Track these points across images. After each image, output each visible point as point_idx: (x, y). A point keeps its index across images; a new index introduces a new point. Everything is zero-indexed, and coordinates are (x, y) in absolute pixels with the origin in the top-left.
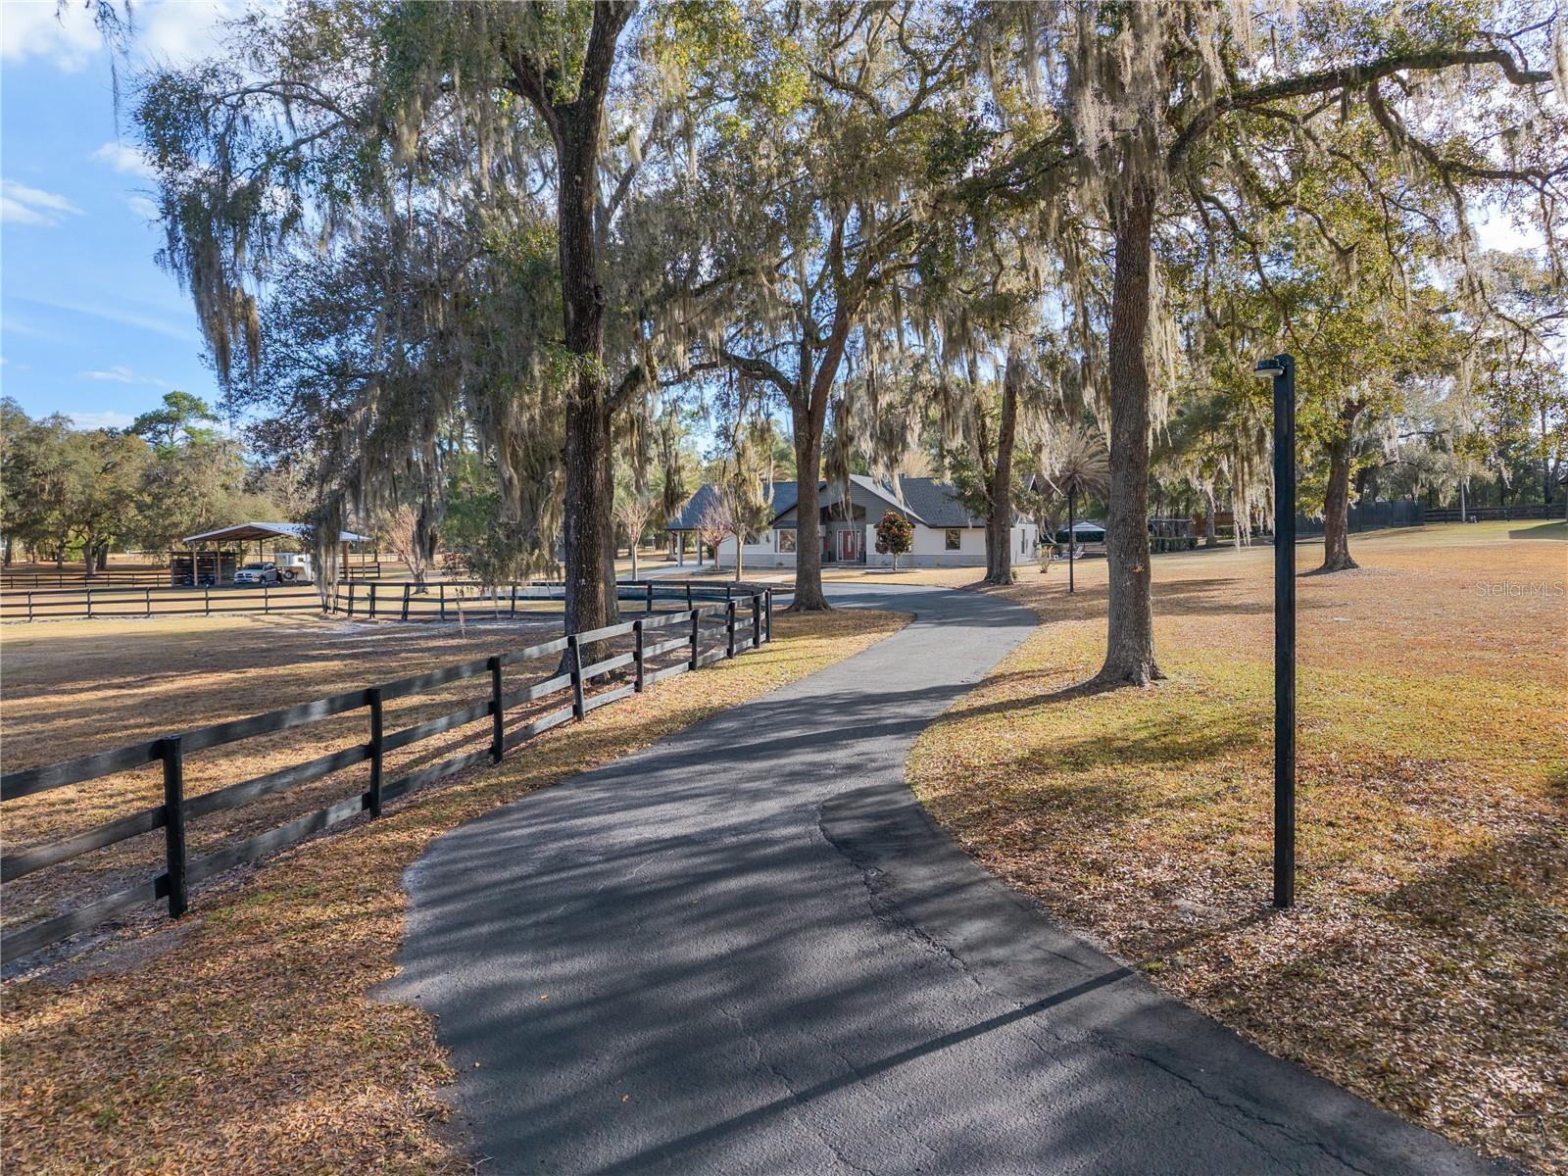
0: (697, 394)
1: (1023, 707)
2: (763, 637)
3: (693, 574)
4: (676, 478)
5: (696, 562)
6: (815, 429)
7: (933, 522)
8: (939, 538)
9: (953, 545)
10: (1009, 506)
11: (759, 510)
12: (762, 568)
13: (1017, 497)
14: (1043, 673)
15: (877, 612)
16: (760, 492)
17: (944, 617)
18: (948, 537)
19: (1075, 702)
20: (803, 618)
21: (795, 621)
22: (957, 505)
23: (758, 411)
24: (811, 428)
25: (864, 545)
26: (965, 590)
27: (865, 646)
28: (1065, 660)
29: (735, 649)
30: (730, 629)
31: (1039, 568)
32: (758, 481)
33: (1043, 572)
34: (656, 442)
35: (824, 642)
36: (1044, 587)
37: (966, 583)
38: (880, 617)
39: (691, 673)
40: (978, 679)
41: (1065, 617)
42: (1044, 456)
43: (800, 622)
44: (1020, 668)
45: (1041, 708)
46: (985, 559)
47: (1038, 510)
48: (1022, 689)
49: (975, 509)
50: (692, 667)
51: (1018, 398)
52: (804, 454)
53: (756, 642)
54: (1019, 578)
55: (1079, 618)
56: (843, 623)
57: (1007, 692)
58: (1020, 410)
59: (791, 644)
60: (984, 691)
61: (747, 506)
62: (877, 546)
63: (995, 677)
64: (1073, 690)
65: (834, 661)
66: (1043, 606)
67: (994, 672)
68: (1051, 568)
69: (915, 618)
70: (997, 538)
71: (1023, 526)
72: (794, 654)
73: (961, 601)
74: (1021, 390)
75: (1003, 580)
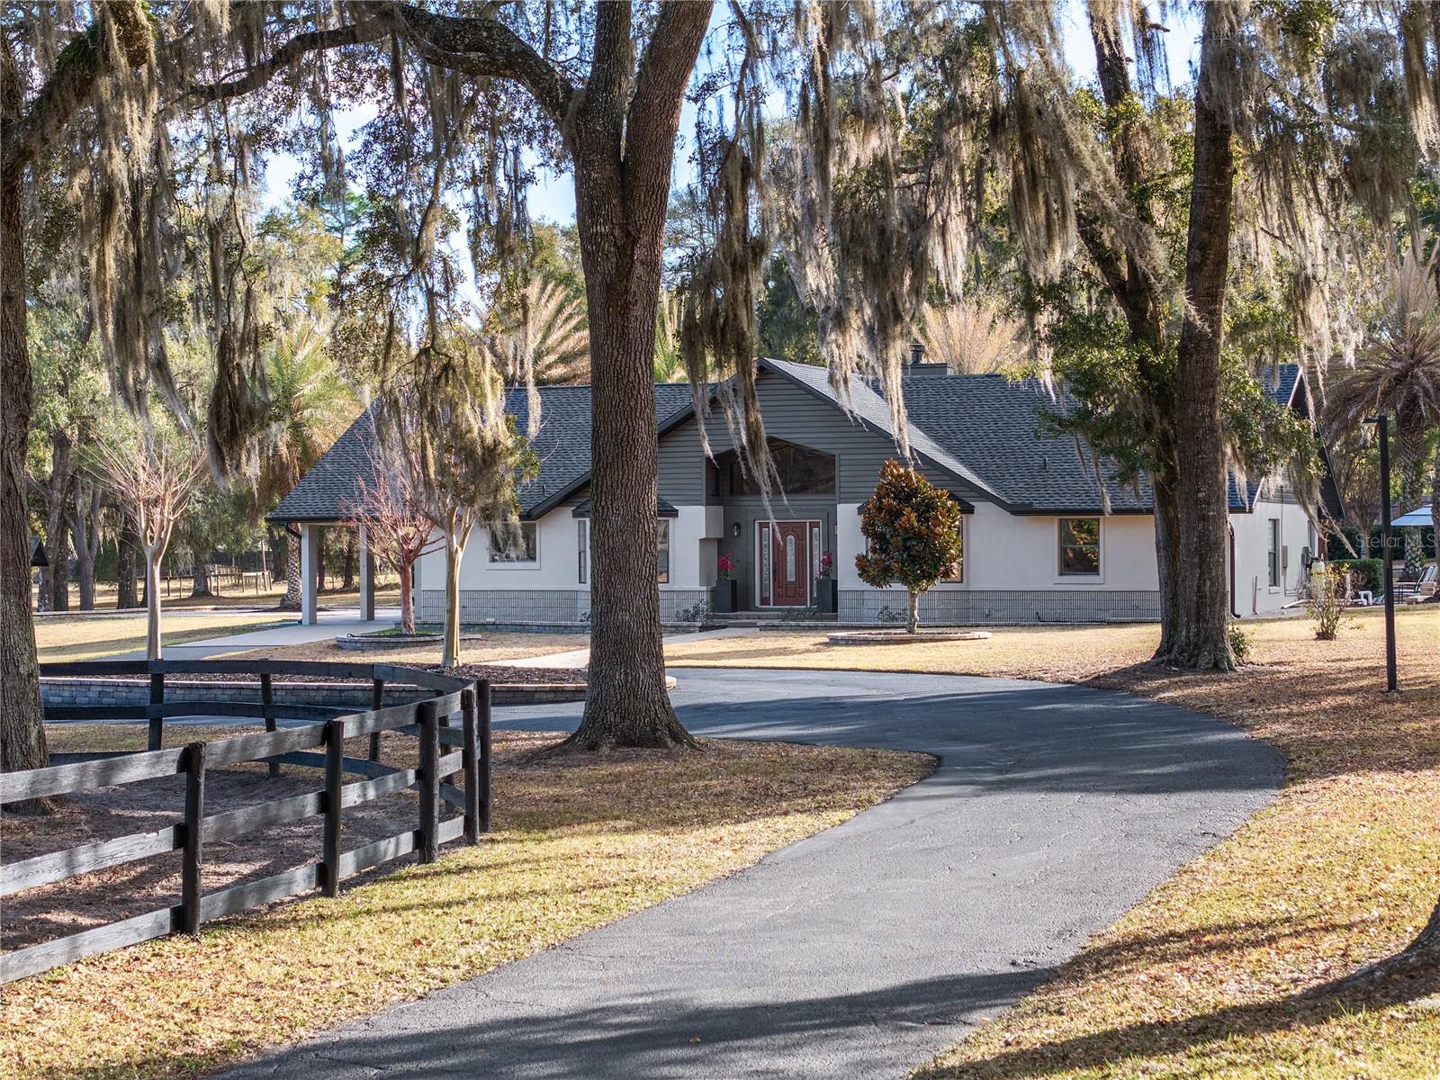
0: (312, 121)
1: (1174, 1047)
2: (447, 830)
3: (339, 646)
4: (247, 361)
5: (355, 614)
6: (640, 215)
7: (1025, 498)
8: (1043, 539)
9: (1079, 561)
10: (1217, 448)
11: (492, 453)
12: (542, 629)
13: (1241, 424)
14: (1262, 934)
15: (824, 752)
16: (495, 403)
17: (1020, 765)
18: (1065, 539)
19: (1335, 1029)
20: (605, 770)
21: (576, 780)
22: (1076, 444)
23: (489, 170)
24: (627, 213)
25: (830, 561)
26: (1099, 686)
27: (755, 852)
28: (1334, 891)
29: (347, 865)
30: (328, 803)
31: (1312, 625)
32: (489, 372)
33: (1325, 635)
34: (191, 257)
35: (642, 840)
36: (1319, 677)
37: (1104, 667)
38: (830, 766)
39: (179, 943)
40: (1063, 953)
41: (1363, 763)
42: (1316, 309)
43: (589, 782)
44: (1194, 918)
45: (1225, 1049)
46: (1157, 603)
47: (1301, 463)
48: (1183, 985)
49: (1123, 454)
50: (183, 922)
51: (1236, 147)
52: (609, 288)
53: (424, 845)
54: (1253, 654)
55: (1398, 765)
56: (717, 785)
57: (1138, 995)
58: (1243, 181)
59: (533, 849)
60: (1067, 994)
61: (458, 442)
62: (863, 565)
63: (1115, 948)
64: (1337, 988)
65: (641, 900)
66: (1306, 732)
67: (1118, 929)
68: (1344, 627)
69: (933, 769)
70: (1187, 540)
71: (1274, 510)
72: (525, 881)
73: (1077, 719)
74: (1241, 121)
75: (1205, 658)
